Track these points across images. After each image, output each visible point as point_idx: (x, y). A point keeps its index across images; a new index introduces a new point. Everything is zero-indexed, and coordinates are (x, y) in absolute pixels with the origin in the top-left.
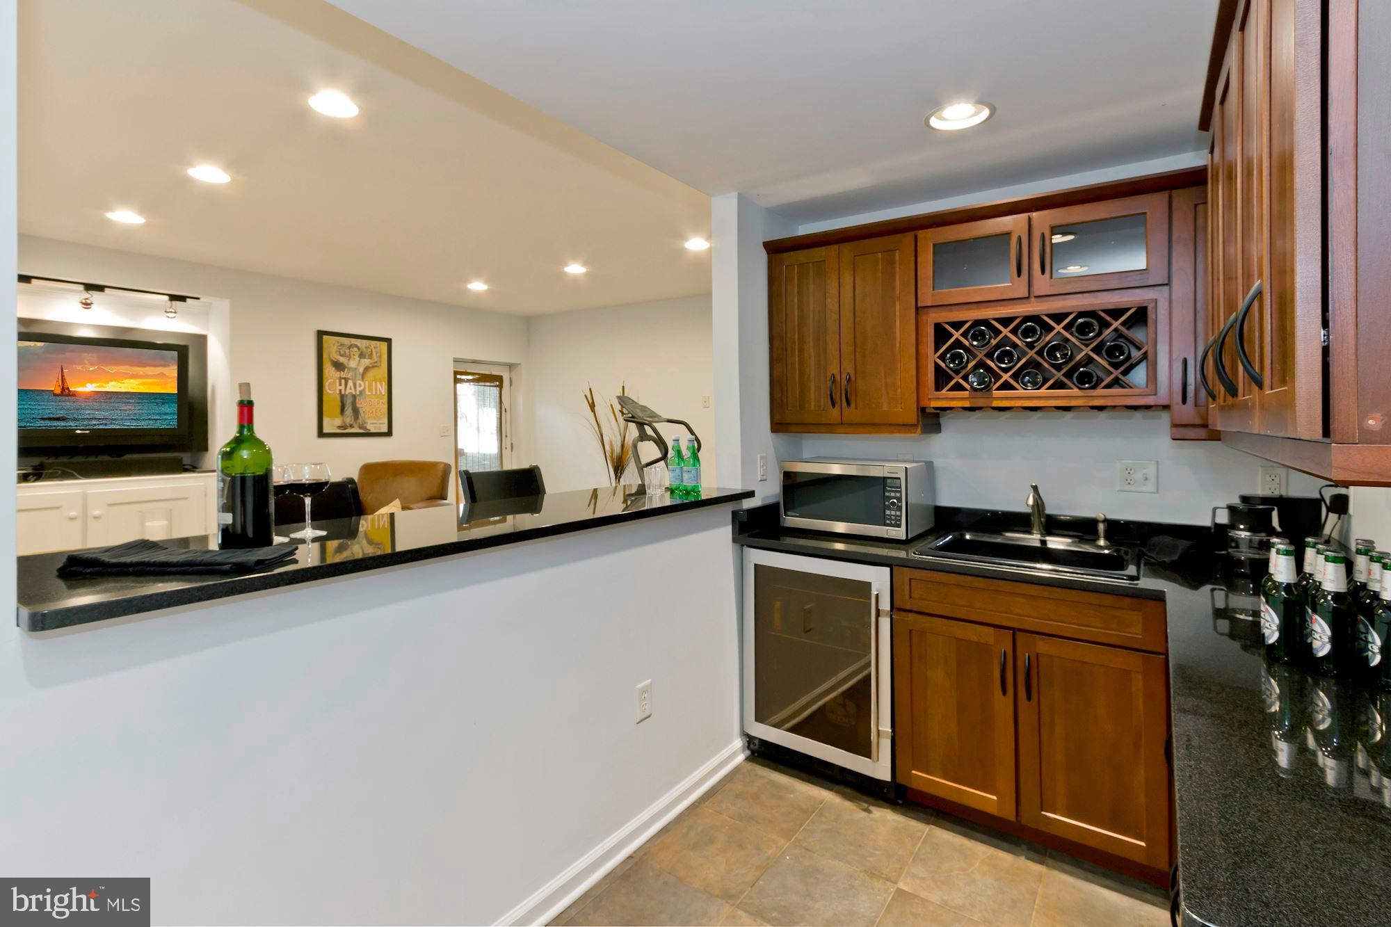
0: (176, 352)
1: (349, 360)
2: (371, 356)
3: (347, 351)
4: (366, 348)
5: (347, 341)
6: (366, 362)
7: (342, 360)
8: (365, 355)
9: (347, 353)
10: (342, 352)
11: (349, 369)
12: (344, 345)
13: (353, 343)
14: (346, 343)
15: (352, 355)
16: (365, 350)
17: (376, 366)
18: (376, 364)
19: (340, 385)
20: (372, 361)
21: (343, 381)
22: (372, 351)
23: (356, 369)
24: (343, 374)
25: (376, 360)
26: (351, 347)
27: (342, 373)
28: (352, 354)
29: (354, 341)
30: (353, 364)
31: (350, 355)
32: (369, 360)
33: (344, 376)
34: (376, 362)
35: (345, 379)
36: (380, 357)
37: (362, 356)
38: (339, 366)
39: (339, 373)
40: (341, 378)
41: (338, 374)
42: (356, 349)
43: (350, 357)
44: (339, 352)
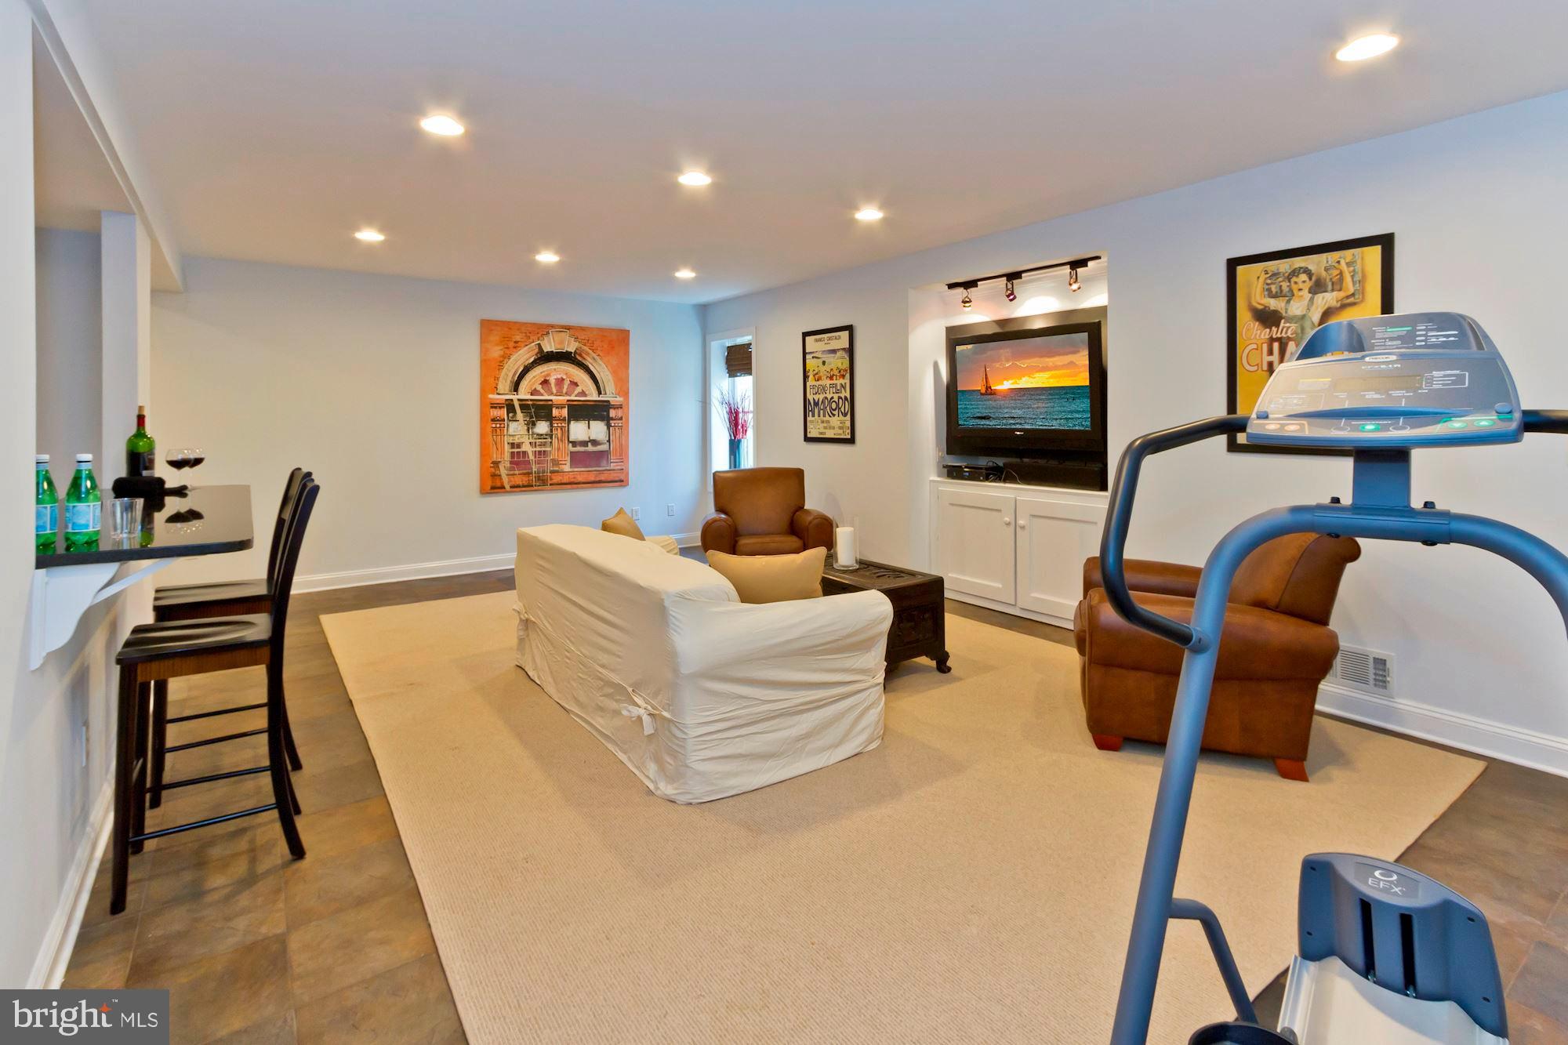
0: (1086, 334)
1: (1288, 302)
2: (1338, 285)
3: (1285, 285)
4: (1326, 269)
5: (1284, 266)
6: (1328, 299)
7: (1273, 304)
8: (1325, 286)
9: (1285, 288)
10: (1274, 288)
11: (1289, 320)
12: (1278, 273)
13: (1297, 266)
14: (1282, 270)
15: (1295, 292)
16: (1324, 274)
17: (1353, 304)
18: (1351, 300)
19: (1270, 353)
20: (1342, 294)
21: (1276, 346)
22: (1341, 273)
23: (1303, 317)
24: (1275, 332)
25: (1352, 291)
26: (1295, 273)
27: (1274, 329)
28: (1295, 287)
29: (1299, 262)
30: (1296, 308)
31: (1291, 291)
32: (1335, 293)
33: (1279, 335)
34: (1353, 295)
35: (1279, 340)
36: (1362, 282)
37: (1318, 287)
38: (1268, 318)
39: (1268, 330)
40: (1272, 340)
41: (1265, 334)
42: (1304, 277)
43: (1291, 294)
44: (1269, 290)
